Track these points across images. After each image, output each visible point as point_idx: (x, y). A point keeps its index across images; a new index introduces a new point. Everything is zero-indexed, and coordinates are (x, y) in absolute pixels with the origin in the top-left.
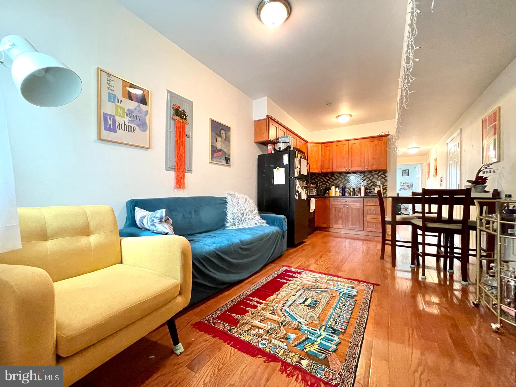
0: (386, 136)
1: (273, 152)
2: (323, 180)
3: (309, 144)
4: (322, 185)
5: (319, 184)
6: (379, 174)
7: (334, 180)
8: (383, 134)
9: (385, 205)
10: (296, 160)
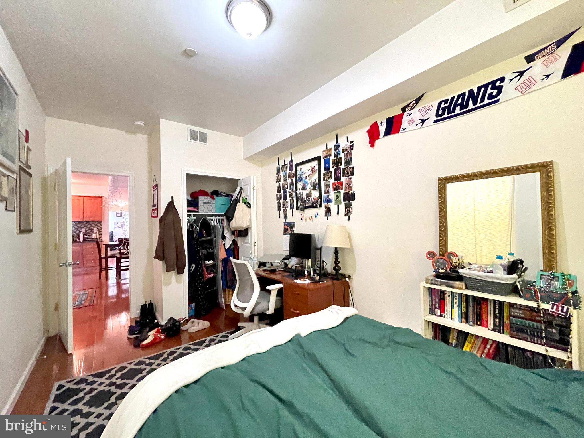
0: (101, 197)
6: (96, 224)
9: (101, 246)
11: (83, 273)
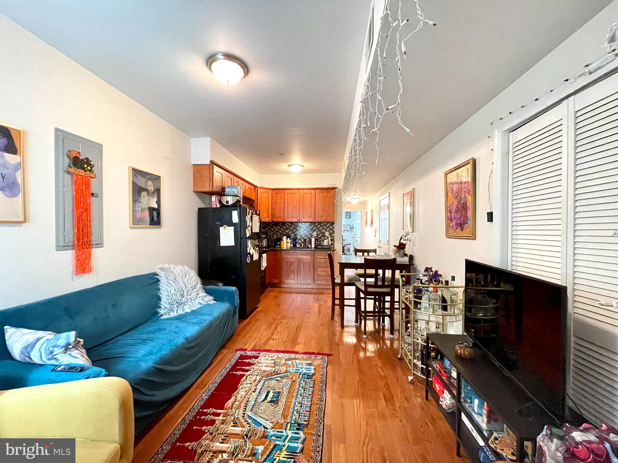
0: (334, 188)
1: (218, 206)
2: (274, 229)
3: (259, 189)
4: (272, 235)
5: (270, 233)
6: (327, 226)
7: (285, 229)
8: (331, 186)
9: (333, 258)
10: (248, 218)
11: (314, 291)
